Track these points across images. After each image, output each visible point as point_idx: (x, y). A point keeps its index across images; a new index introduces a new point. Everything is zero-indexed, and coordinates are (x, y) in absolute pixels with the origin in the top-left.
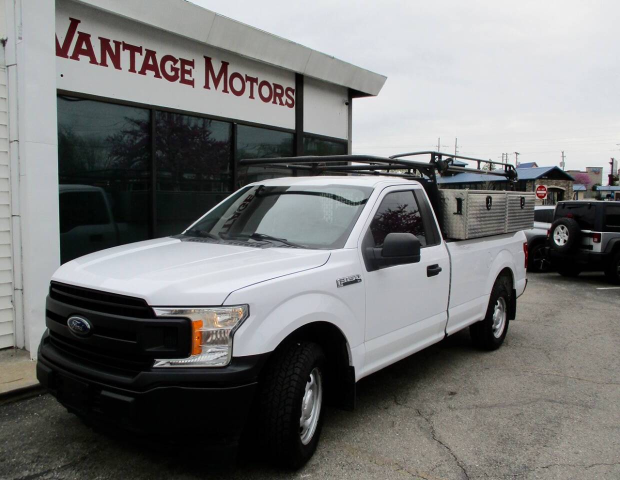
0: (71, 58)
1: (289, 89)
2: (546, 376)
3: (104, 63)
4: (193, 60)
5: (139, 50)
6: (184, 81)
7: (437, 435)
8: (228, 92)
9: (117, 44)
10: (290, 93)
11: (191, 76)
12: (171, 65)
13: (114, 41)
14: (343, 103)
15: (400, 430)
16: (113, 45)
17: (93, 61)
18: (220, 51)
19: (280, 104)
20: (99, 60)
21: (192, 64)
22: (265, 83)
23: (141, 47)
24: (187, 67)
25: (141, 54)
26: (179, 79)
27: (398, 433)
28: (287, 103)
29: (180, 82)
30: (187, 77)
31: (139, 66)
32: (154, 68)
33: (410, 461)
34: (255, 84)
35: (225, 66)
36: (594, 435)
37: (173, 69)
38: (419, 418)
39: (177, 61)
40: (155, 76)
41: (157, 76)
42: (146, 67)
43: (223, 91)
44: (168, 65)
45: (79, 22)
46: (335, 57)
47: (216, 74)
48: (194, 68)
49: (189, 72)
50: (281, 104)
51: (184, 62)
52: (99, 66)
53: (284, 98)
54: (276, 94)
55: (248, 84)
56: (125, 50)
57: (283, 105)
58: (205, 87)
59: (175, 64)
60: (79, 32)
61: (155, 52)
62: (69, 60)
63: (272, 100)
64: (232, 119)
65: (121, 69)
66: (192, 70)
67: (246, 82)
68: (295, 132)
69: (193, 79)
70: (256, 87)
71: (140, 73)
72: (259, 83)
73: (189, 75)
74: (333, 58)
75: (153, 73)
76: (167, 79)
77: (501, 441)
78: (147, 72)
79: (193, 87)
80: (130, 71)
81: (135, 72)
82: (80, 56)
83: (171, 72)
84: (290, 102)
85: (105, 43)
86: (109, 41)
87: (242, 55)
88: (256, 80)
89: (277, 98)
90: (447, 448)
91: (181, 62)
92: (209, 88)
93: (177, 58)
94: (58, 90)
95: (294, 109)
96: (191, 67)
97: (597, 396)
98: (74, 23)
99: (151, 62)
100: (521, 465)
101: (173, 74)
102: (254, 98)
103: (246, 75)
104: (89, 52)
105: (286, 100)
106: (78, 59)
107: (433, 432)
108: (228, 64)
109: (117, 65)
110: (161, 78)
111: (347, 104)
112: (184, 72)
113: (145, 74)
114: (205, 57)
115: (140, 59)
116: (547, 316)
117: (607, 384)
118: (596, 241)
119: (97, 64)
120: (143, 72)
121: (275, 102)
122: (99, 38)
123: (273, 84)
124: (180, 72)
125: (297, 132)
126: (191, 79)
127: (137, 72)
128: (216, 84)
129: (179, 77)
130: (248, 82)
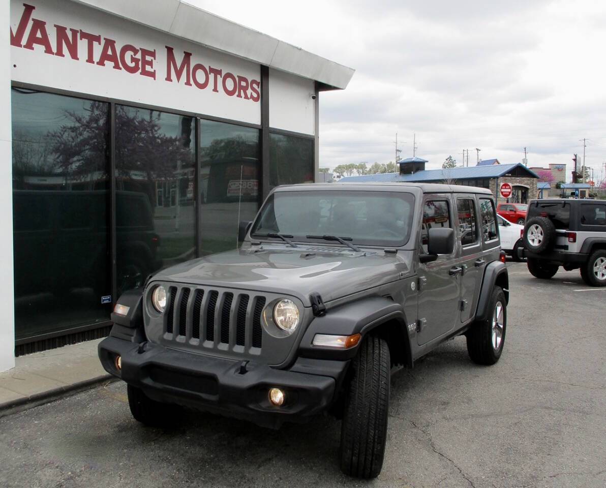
0: (25, 47)
1: (254, 82)
2: (538, 382)
3: (60, 53)
4: (155, 50)
5: (98, 39)
6: (145, 73)
7: (437, 447)
8: (191, 85)
9: (74, 32)
10: (255, 86)
11: (152, 68)
12: (132, 56)
13: (71, 30)
14: (310, 97)
15: (397, 443)
16: (69, 34)
17: (49, 50)
18: (182, 41)
20: (54, 50)
21: (153, 54)
22: (229, 75)
23: (100, 36)
24: (148, 58)
25: (100, 44)
26: (140, 71)
27: (396, 446)
28: (252, 97)
29: (141, 74)
30: (148, 68)
31: (97, 57)
32: (113, 58)
33: (414, 475)
34: (219, 76)
35: (188, 55)
36: (596, 441)
37: (133, 60)
38: (415, 430)
39: (138, 51)
40: (114, 67)
41: (117, 67)
42: (104, 57)
43: (186, 84)
44: (128, 55)
45: (34, 8)
46: (302, 48)
47: (179, 65)
48: (155, 59)
49: (150, 64)
50: (246, 97)
51: (145, 52)
52: (55, 56)
53: (249, 92)
54: (241, 87)
55: (211, 76)
56: (83, 39)
57: (248, 99)
58: (167, 79)
59: (135, 55)
60: (33, 20)
61: (114, 42)
62: (23, 49)
63: (237, 93)
64: (196, 114)
65: (78, 59)
66: (154, 60)
67: (210, 74)
68: (260, 128)
69: (155, 71)
70: (220, 80)
71: (98, 63)
72: (223, 75)
73: (150, 67)
74: (301, 49)
75: (113, 64)
76: (126, 70)
77: (503, 450)
78: (106, 62)
79: (155, 79)
80: (87, 61)
81: (93, 62)
82: (35, 45)
83: (132, 62)
84: (255, 95)
85: (61, 31)
86: (66, 29)
87: (206, 45)
88: (219, 72)
89: (242, 91)
90: (450, 460)
91: (142, 52)
92: (171, 81)
93: (138, 48)
94: (13, 82)
95: (259, 103)
96: (153, 58)
97: (592, 402)
98: (29, 9)
99: (110, 52)
100: (528, 475)
101: (133, 65)
102: (218, 91)
103: (210, 67)
104: (45, 41)
105: (251, 93)
106: (33, 49)
107: (432, 445)
108: (191, 54)
109: (74, 56)
110: (121, 69)
111: (314, 98)
112: (145, 63)
113: (103, 65)
114: (166, 47)
115: (98, 49)
116: (529, 319)
117: (601, 388)
118: (572, 241)
119: (53, 54)
120: (101, 63)
121: (239, 96)
123: (238, 76)
124: (140, 63)
125: (262, 127)
126: (152, 70)
127: (96, 63)
128: (179, 76)
129: (139, 68)
130: (212, 74)
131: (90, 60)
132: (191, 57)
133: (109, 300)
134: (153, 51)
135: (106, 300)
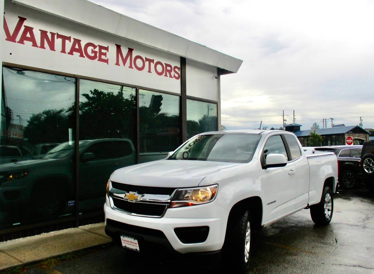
0: (18, 42)
1: (176, 67)
3: (42, 46)
4: (108, 46)
5: (69, 39)
6: (101, 60)
8: (133, 68)
9: (53, 34)
10: (176, 70)
11: (106, 57)
12: (92, 49)
13: (50, 33)
14: (214, 77)
16: (49, 35)
17: (35, 45)
18: (127, 41)
20: (39, 44)
21: (107, 49)
22: (159, 63)
23: (70, 37)
24: (103, 51)
25: (70, 41)
28: (175, 76)
29: (98, 60)
30: (103, 57)
31: (68, 48)
32: (79, 50)
34: (152, 63)
35: (130, 50)
39: (96, 46)
40: (80, 56)
41: (82, 55)
42: (73, 50)
43: (129, 67)
44: (90, 49)
45: (25, 19)
47: (124, 56)
48: (108, 52)
49: (105, 54)
50: (171, 76)
51: (101, 48)
53: (173, 73)
54: (167, 70)
55: (147, 63)
56: (59, 39)
58: (116, 64)
59: (94, 49)
60: (25, 26)
61: (80, 41)
62: (17, 43)
63: (164, 74)
64: (136, 86)
65: (55, 50)
67: (146, 62)
68: (180, 95)
69: (108, 59)
70: (153, 65)
71: (69, 53)
72: (155, 63)
73: (105, 56)
74: (205, 47)
75: (79, 54)
76: (88, 58)
79: (108, 64)
80: (61, 52)
81: (65, 53)
82: (25, 42)
83: (92, 53)
84: (177, 75)
85: (44, 34)
86: (47, 32)
87: (141, 43)
88: (153, 61)
89: (168, 73)
91: (99, 47)
92: (119, 65)
93: (96, 44)
95: (179, 80)
96: (107, 51)
98: (22, 20)
99: (77, 47)
101: (93, 55)
102: (151, 73)
103: (146, 58)
104: (32, 39)
105: (174, 74)
106: (24, 44)
108: (133, 50)
109: (52, 48)
110: (84, 57)
112: (101, 54)
113: (73, 54)
114: (116, 45)
115: (69, 45)
119: (38, 47)
120: (71, 53)
121: (166, 75)
122: (40, 30)
123: (165, 64)
124: (98, 54)
125: (182, 95)
126: (106, 59)
127: (67, 53)
128: (124, 62)
129: (97, 57)
130: (147, 62)
131: (63, 51)
132: (133, 51)
133: (73, 203)
134: (107, 47)
135: (70, 203)
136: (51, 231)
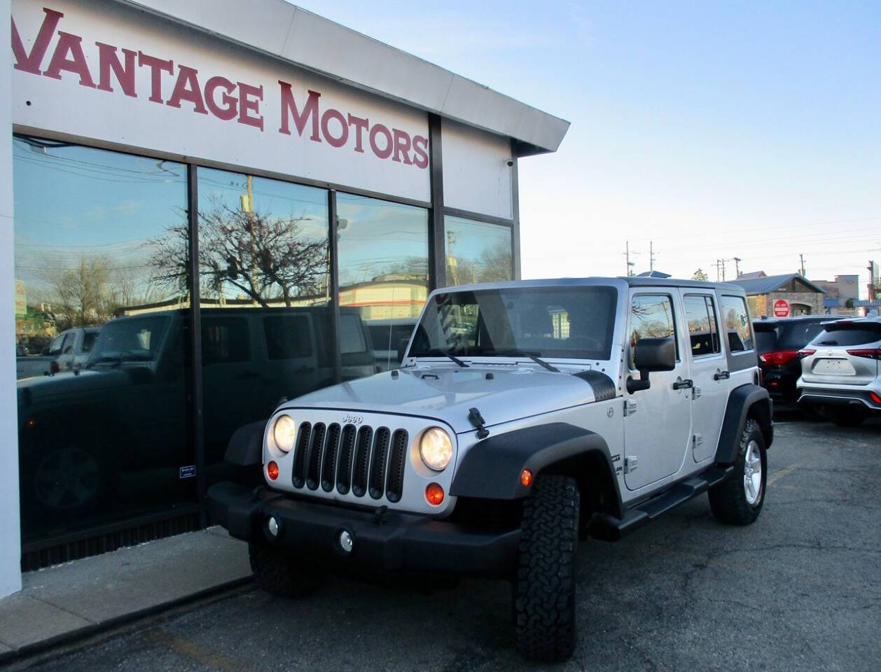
0: (45, 74)
1: (418, 139)
3: (105, 85)
4: (261, 87)
6: (245, 120)
8: (320, 141)
10: (420, 145)
11: (257, 112)
12: (224, 94)
13: (124, 50)
14: (504, 162)
16: (122, 58)
17: (86, 80)
18: (305, 73)
19: (405, 162)
20: (96, 77)
21: (258, 92)
22: (379, 128)
23: (171, 62)
24: (251, 98)
25: (172, 73)
28: (416, 161)
29: (240, 121)
30: (251, 113)
31: (167, 90)
32: (194, 96)
34: (363, 129)
37: (226, 99)
39: (233, 87)
40: (196, 110)
41: (199, 109)
42: (179, 94)
43: (312, 138)
44: (219, 92)
45: (61, 15)
46: (490, 87)
47: (300, 109)
48: (262, 99)
49: (255, 106)
50: (407, 161)
51: (245, 89)
52: (96, 89)
54: (399, 146)
55: (352, 129)
56: (144, 65)
57: (410, 163)
59: (230, 92)
60: (60, 33)
61: (196, 72)
62: (42, 77)
63: (393, 155)
64: (329, 183)
65: (135, 96)
66: (260, 102)
67: (350, 125)
68: (430, 206)
69: (262, 117)
70: (365, 134)
71: (169, 103)
72: (370, 127)
73: (254, 111)
74: (487, 88)
76: (215, 115)
78: (183, 102)
79: (262, 130)
80: (151, 99)
81: (161, 102)
82: (62, 72)
83: (224, 103)
84: (421, 159)
85: (107, 53)
86: (115, 49)
87: (342, 79)
88: (365, 123)
89: (400, 152)
91: (240, 89)
92: (289, 133)
93: (234, 81)
94: (15, 126)
95: (427, 170)
96: (258, 98)
98: (53, 17)
99: (188, 87)
101: (226, 107)
102: (362, 151)
103: (349, 114)
104: (79, 66)
105: (415, 155)
106: (59, 77)
108: (319, 95)
109: (129, 89)
110: (206, 113)
111: (510, 164)
112: (246, 105)
113: (179, 106)
114: (280, 82)
115: (169, 82)
119: (94, 86)
120: (174, 102)
121: (396, 159)
122: (97, 44)
123: (394, 130)
124: (238, 105)
125: (433, 204)
126: (258, 117)
127: (165, 102)
128: (300, 127)
129: (237, 113)
130: (352, 125)
131: (156, 97)
133: (192, 472)
134: (259, 87)
135: (187, 472)
136: (142, 542)
